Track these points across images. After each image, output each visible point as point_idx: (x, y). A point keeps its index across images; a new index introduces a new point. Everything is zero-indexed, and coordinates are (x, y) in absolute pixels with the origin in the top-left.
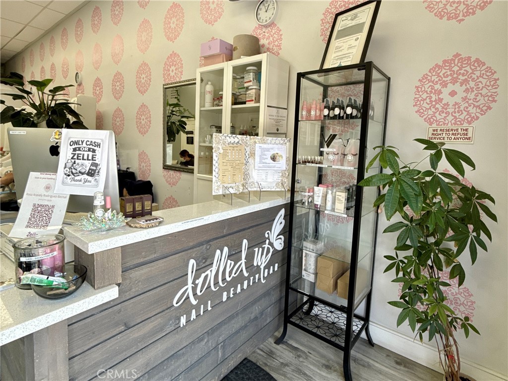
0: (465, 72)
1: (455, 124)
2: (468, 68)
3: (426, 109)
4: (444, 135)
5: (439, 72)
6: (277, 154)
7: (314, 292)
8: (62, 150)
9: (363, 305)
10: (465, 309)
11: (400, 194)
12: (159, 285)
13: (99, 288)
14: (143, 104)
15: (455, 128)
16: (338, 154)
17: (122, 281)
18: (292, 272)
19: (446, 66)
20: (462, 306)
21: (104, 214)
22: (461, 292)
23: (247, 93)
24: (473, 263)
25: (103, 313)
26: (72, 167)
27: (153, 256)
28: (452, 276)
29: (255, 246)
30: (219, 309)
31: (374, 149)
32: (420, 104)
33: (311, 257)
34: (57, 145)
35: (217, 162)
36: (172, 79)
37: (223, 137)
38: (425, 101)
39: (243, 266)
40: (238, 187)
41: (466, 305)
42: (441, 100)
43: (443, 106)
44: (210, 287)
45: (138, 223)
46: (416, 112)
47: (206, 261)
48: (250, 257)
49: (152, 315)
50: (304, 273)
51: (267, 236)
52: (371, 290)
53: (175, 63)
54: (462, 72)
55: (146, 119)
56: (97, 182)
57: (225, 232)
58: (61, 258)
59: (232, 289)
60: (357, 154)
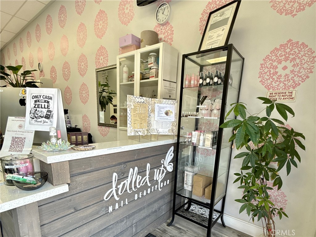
0: (294, 53)
1: (284, 89)
2: (296, 50)
3: (267, 79)
4: (277, 96)
5: (276, 53)
6: (169, 110)
7: (191, 196)
8: (27, 102)
9: (220, 203)
10: (281, 205)
11: (246, 133)
12: (94, 187)
13: (56, 185)
14: (83, 83)
15: (284, 92)
16: (208, 109)
17: (71, 182)
18: (177, 185)
19: (282, 49)
20: (279, 203)
21: (57, 142)
22: (280, 195)
23: (150, 71)
24: (288, 174)
25: (60, 201)
26: (35, 113)
27: (89, 169)
28: (274, 185)
29: (155, 168)
30: (133, 204)
31: (231, 105)
32: (263, 76)
33: (189, 176)
34: (24, 98)
35: (130, 115)
36: (101, 65)
37: (134, 98)
38: (266, 74)
39: (147, 179)
40: (144, 131)
41: (282, 202)
42: (276, 73)
43: (278, 77)
44: (127, 190)
45: (79, 148)
46: (260, 82)
47: (124, 175)
48: (152, 175)
49: (91, 205)
50: (185, 185)
51: (162, 162)
52: (225, 195)
53: (103, 54)
54: (292, 52)
55: (86, 93)
56: (52, 122)
57: (136, 158)
58: (31, 168)
59: (141, 193)
60: (220, 109)
